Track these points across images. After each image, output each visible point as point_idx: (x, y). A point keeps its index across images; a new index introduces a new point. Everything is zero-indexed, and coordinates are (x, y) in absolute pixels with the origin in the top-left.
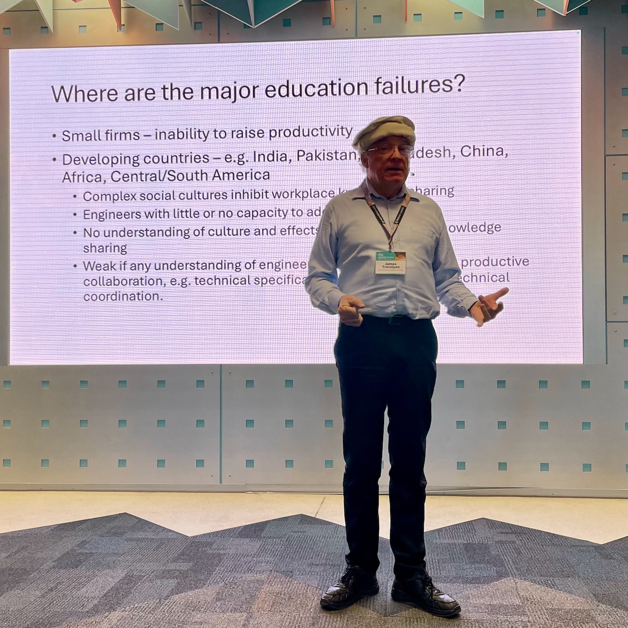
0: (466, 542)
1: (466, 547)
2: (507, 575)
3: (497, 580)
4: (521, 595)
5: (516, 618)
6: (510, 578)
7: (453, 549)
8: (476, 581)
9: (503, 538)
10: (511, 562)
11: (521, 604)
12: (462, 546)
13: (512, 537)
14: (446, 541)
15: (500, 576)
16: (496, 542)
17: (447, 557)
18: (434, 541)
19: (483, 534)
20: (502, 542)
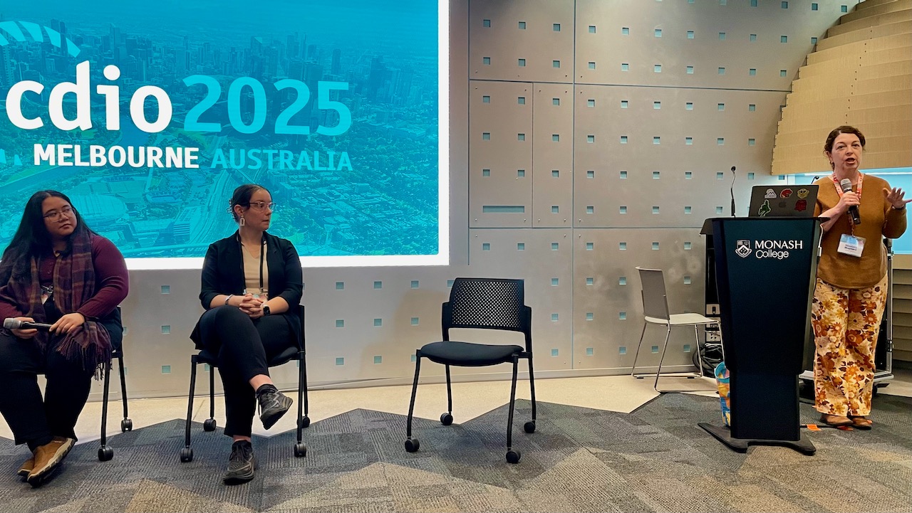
0: (341, 433)
2: (377, 460)
3: (368, 465)
4: (388, 477)
6: (379, 462)
7: (329, 440)
9: (376, 426)
10: (381, 448)
12: (337, 437)
13: (383, 424)
14: (322, 434)
15: (371, 461)
16: (369, 430)
17: (323, 449)
18: (312, 435)
19: (357, 424)
20: (374, 430)
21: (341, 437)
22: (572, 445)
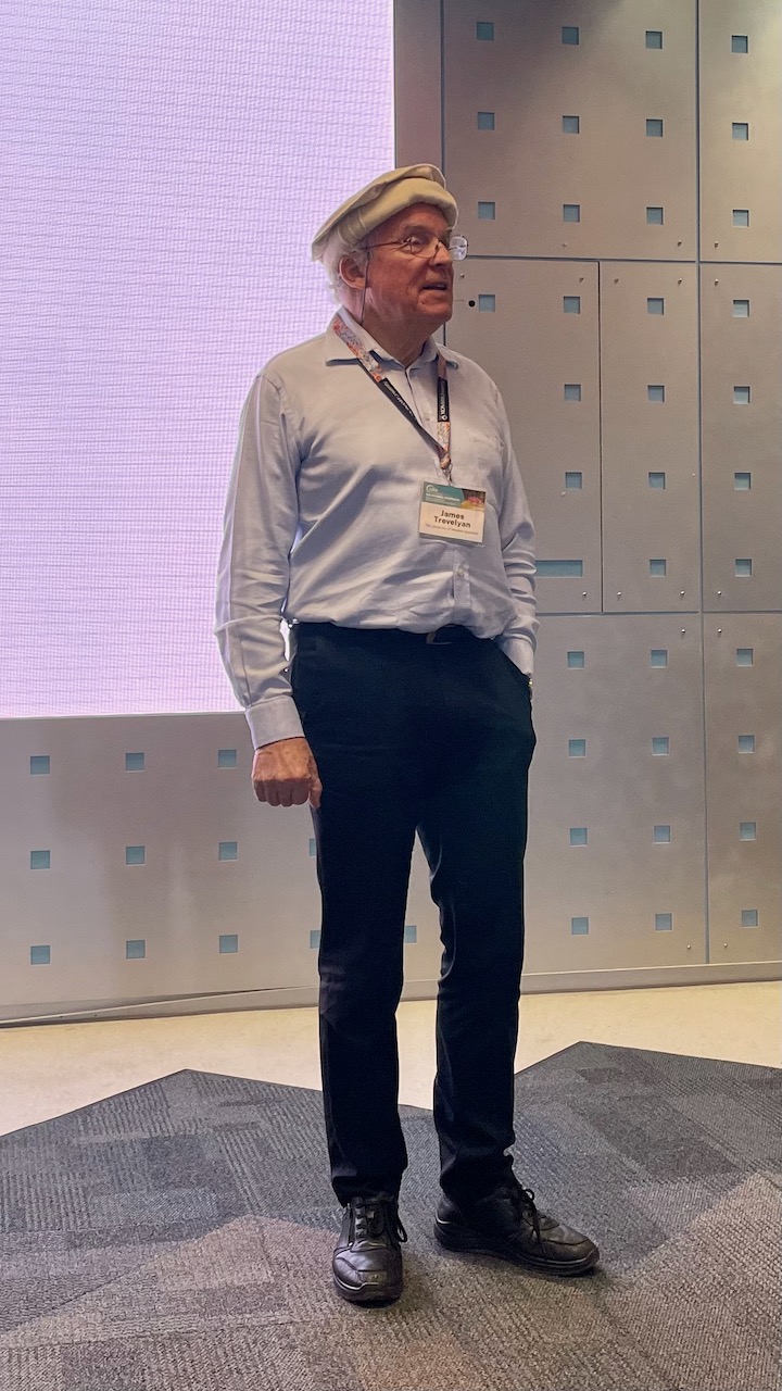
0: (147, 1136)
1: (149, 1149)
2: (241, 1211)
3: (220, 1224)
4: (273, 1256)
5: (264, 1317)
6: (247, 1216)
7: (119, 1155)
8: (172, 1233)
9: (230, 1116)
10: (249, 1175)
11: (272, 1281)
12: (138, 1147)
13: (251, 1114)
14: (102, 1139)
15: (226, 1213)
16: (215, 1128)
17: (106, 1179)
18: (74, 1141)
19: (185, 1113)
20: (228, 1128)
21: (149, 1146)
22: (728, 1167)
